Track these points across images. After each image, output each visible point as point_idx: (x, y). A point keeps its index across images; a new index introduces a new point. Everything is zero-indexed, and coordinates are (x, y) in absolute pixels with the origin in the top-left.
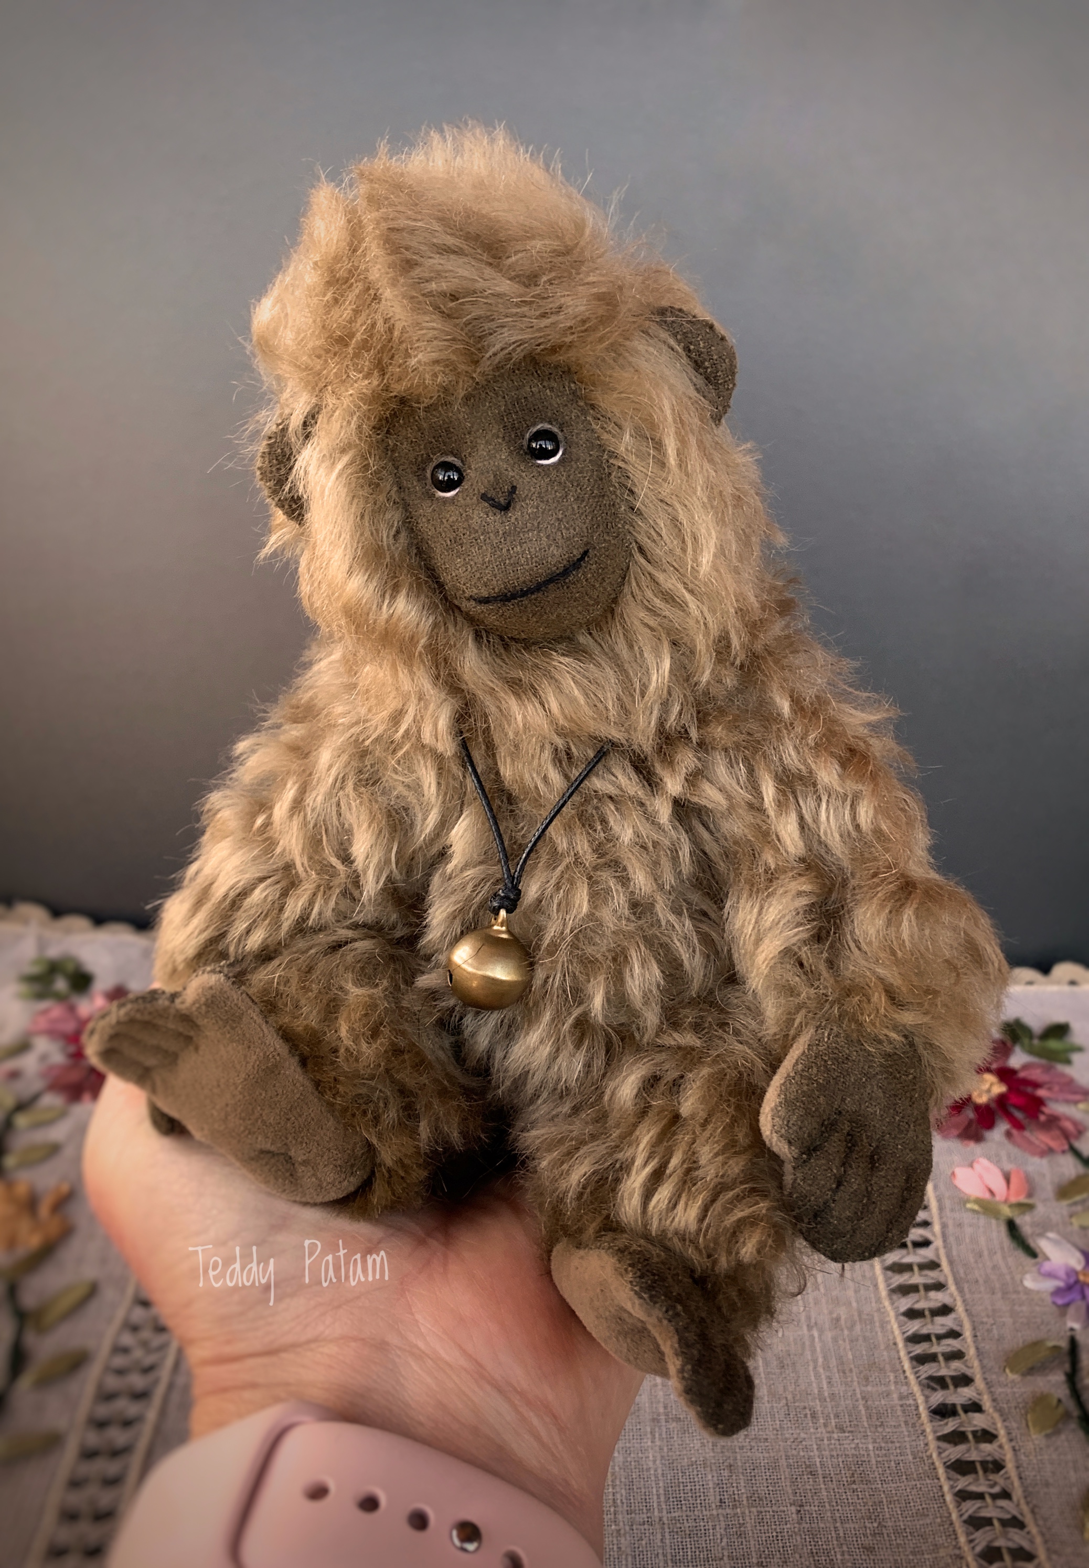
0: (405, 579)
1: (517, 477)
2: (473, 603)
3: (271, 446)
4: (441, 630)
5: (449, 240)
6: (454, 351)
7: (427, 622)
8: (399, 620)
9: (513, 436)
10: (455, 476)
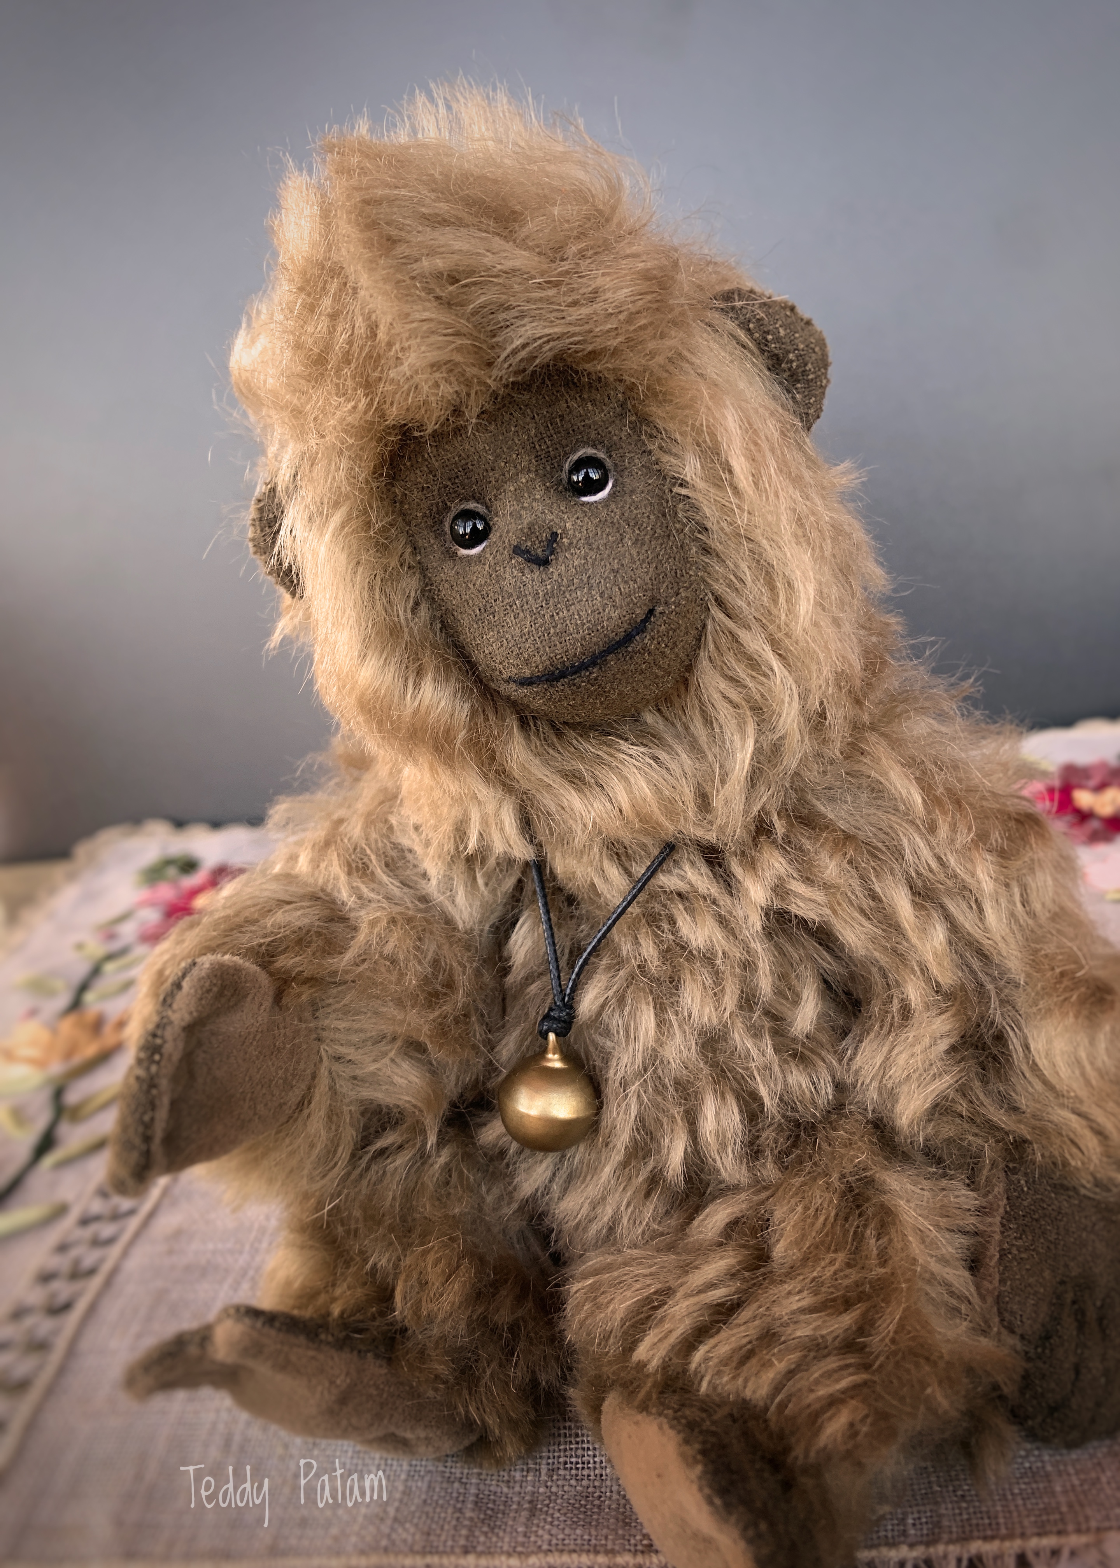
0: (430, 661)
1: (557, 521)
2: (513, 686)
3: (261, 510)
4: (481, 719)
5: (443, 207)
6: (459, 349)
7: (463, 711)
8: (428, 713)
9: (548, 468)
10: (480, 527)
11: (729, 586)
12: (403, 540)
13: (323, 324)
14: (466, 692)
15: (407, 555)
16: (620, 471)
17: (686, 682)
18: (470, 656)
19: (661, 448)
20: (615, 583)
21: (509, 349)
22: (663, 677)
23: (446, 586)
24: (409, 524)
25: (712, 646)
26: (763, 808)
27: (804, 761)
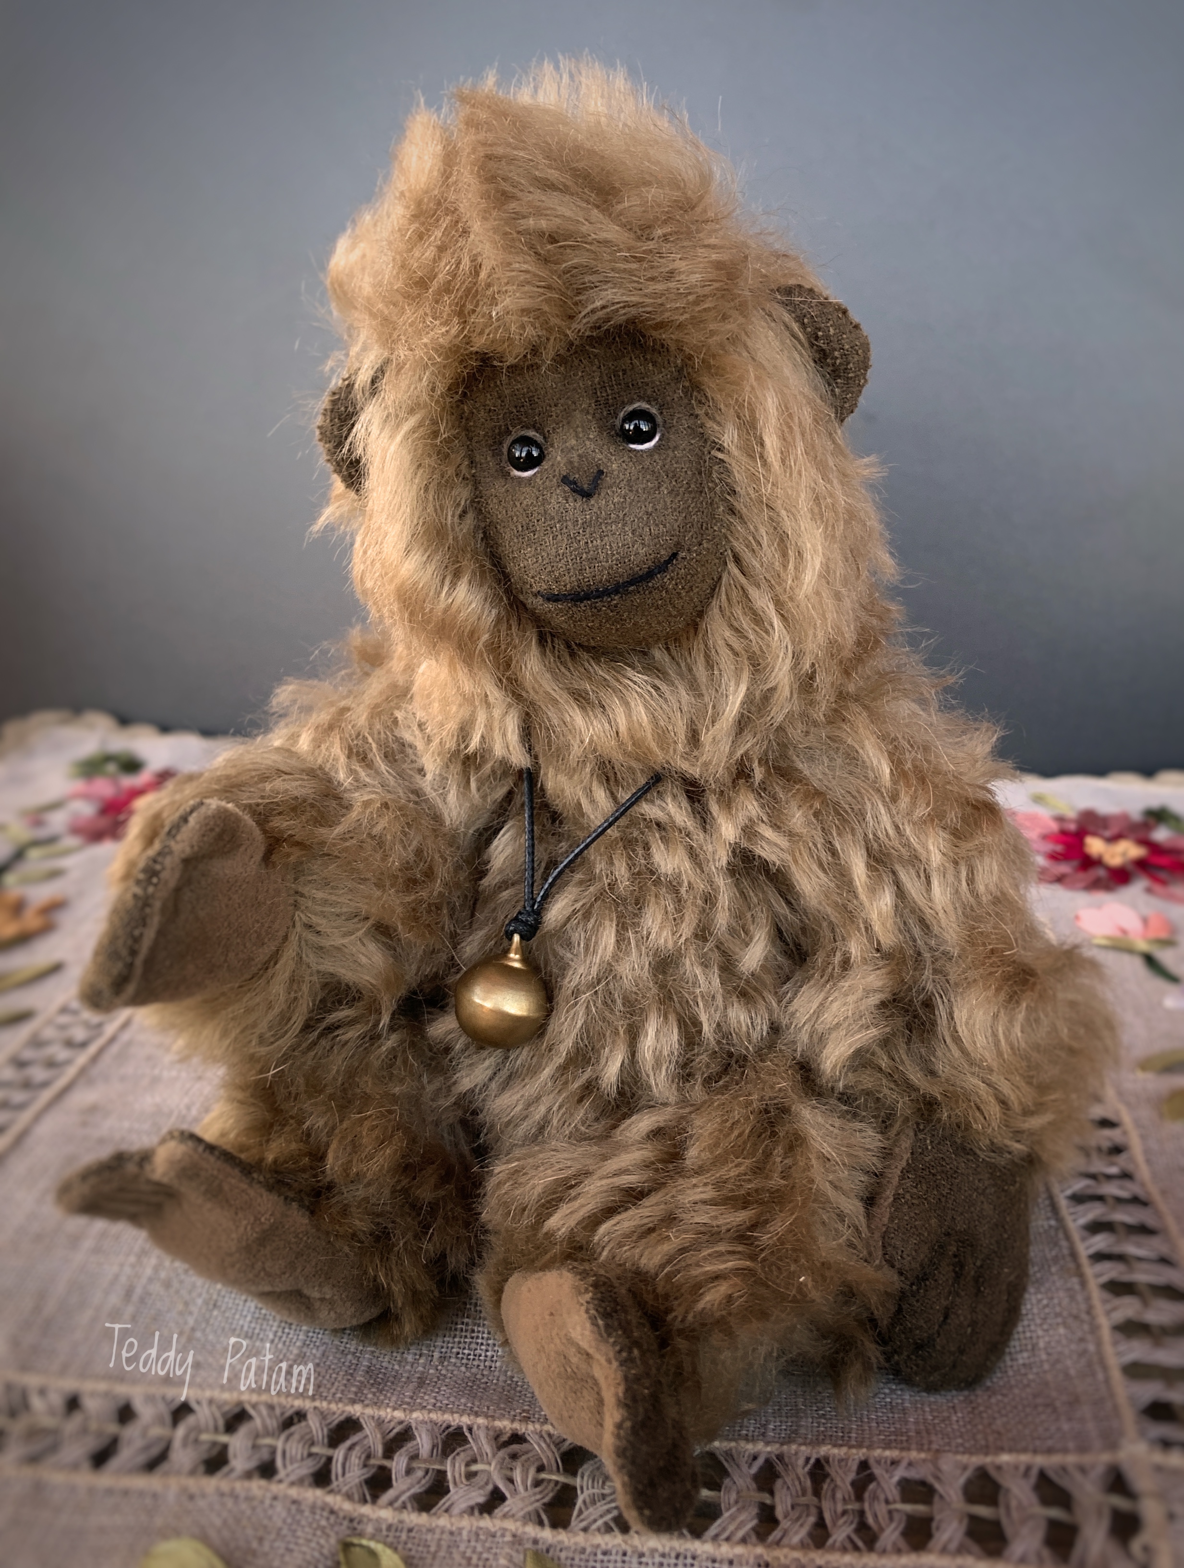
0: (469, 566)
1: (605, 460)
2: (540, 600)
3: (334, 402)
4: (504, 627)
5: (553, 174)
6: (548, 301)
7: (490, 616)
8: (459, 611)
9: (605, 413)
10: (535, 454)
11: (747, 547)
12: (462, 453)
13: (430, 253)
14: (495, 600)
15: (463, 467)
16: (668, 428)
17: (696, 627)
18: (506, 567)
19: (707, 414)
20: (647, 524)
21: (590, 307)
22: (675, 617)
23: (495, 501)
24: (470, 439)
25: (724, 597)
26: (746, 753)
27: (790, 716)
